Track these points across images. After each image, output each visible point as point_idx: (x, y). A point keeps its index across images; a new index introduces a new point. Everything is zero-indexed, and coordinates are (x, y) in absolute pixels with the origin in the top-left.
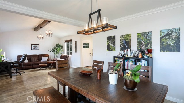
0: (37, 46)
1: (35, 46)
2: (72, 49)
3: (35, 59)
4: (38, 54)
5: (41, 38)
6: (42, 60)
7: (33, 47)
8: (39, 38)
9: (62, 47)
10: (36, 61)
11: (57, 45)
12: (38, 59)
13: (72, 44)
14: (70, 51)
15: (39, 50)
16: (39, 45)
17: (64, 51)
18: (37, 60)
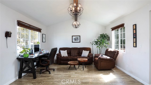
0: (78, 38)
1: (76, 38)
2: (124, 41)
3: (75, 53)
4: (79, 47)
5: (77, 26)
6: (83, 55)
7: (74, 39)
8: (74, 26)
9: (108, 38)
10: (75, 55)
11: (101, 35)
12: (78, 53)
13: (124, 31)
14: (121, 43)
15: (80, 42)
16: (80, 36)
17: (111, 44)
18: (77, 55)
